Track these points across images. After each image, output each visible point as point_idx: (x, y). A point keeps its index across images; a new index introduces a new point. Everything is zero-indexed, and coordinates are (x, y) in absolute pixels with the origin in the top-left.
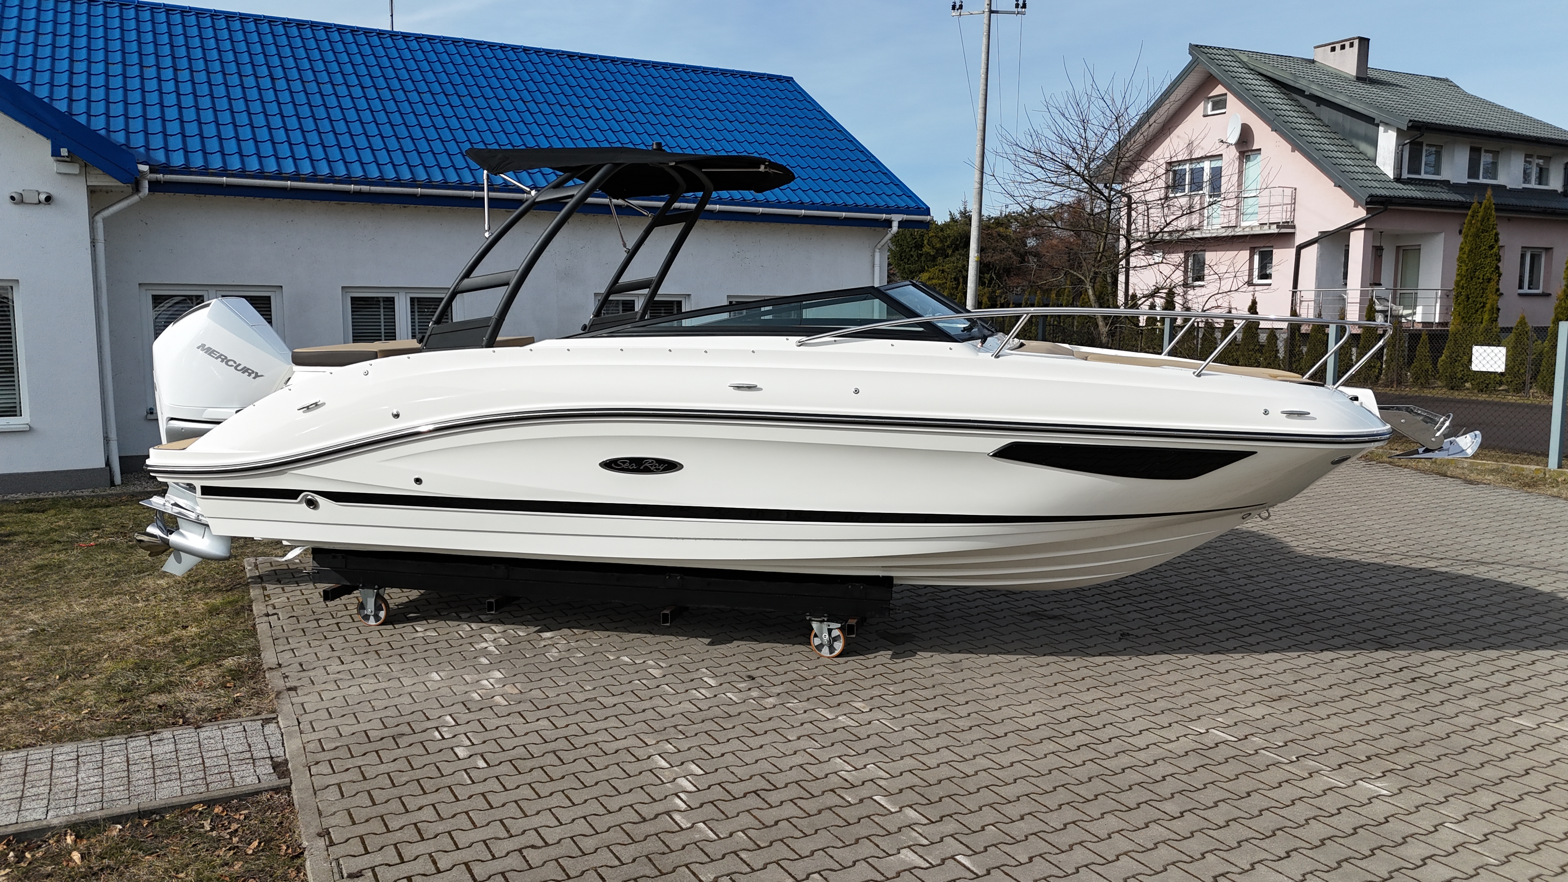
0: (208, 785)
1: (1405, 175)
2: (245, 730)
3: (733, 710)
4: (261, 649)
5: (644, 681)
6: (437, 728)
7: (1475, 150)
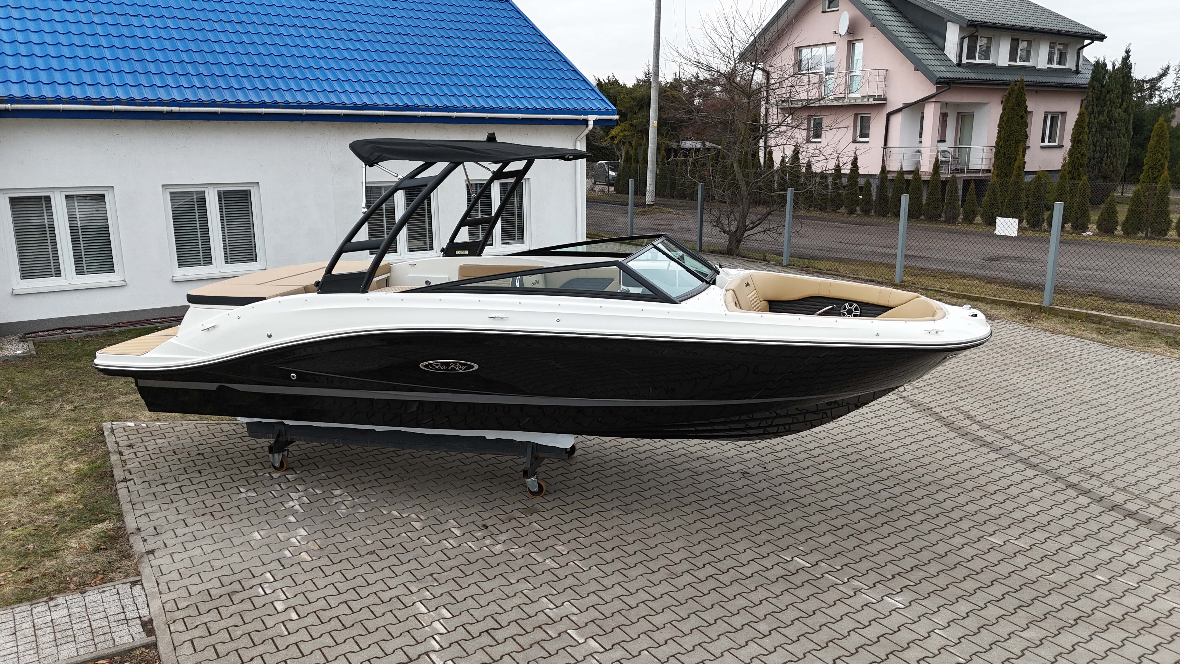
0: (96, 645)
1: (964, 61)
2: (118, 593)
3: (472, 557)
4: (124, 514)
5: (409, 534)
6: (260, 584)
7: (1015, 41)
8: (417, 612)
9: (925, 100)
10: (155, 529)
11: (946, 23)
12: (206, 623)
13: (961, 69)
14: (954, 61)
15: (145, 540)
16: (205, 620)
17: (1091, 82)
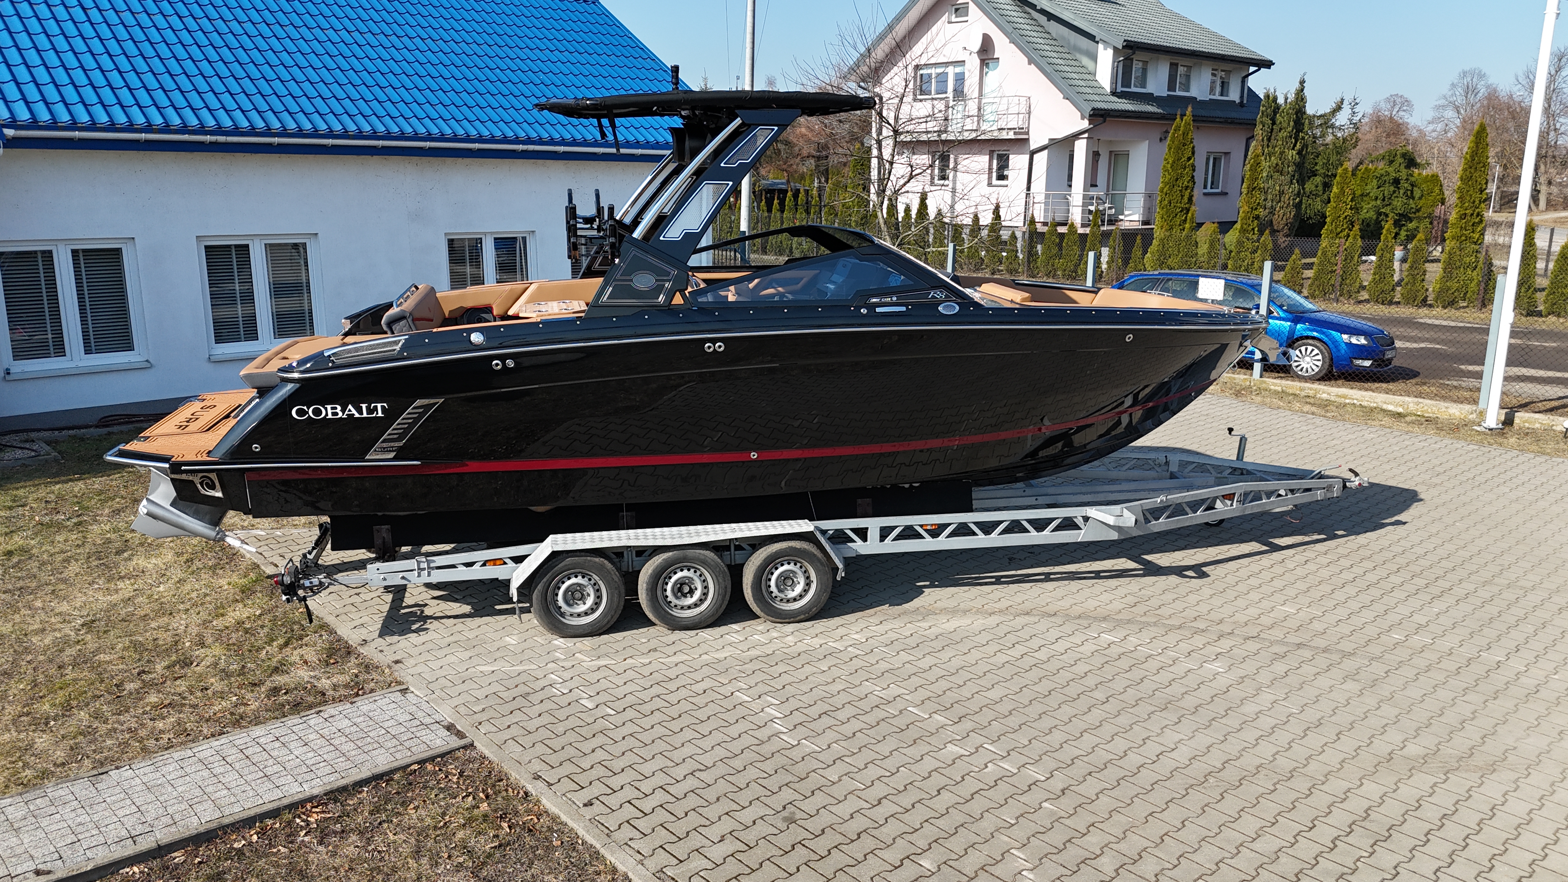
0: (408, 749)
1: (1119, 90)
2: (393, 702)
4: (332, 626)
6: (550, 685)
7: (1174, 66)
8: (741, 701)
9: (1076, 136)
10: (384, 639)
11: (1097, 42)
12: (516, 723)
13: (1115, 99)
14: (1108, 89)
15: (381, 651)
16: (514, 721)
17: (1261, 117)
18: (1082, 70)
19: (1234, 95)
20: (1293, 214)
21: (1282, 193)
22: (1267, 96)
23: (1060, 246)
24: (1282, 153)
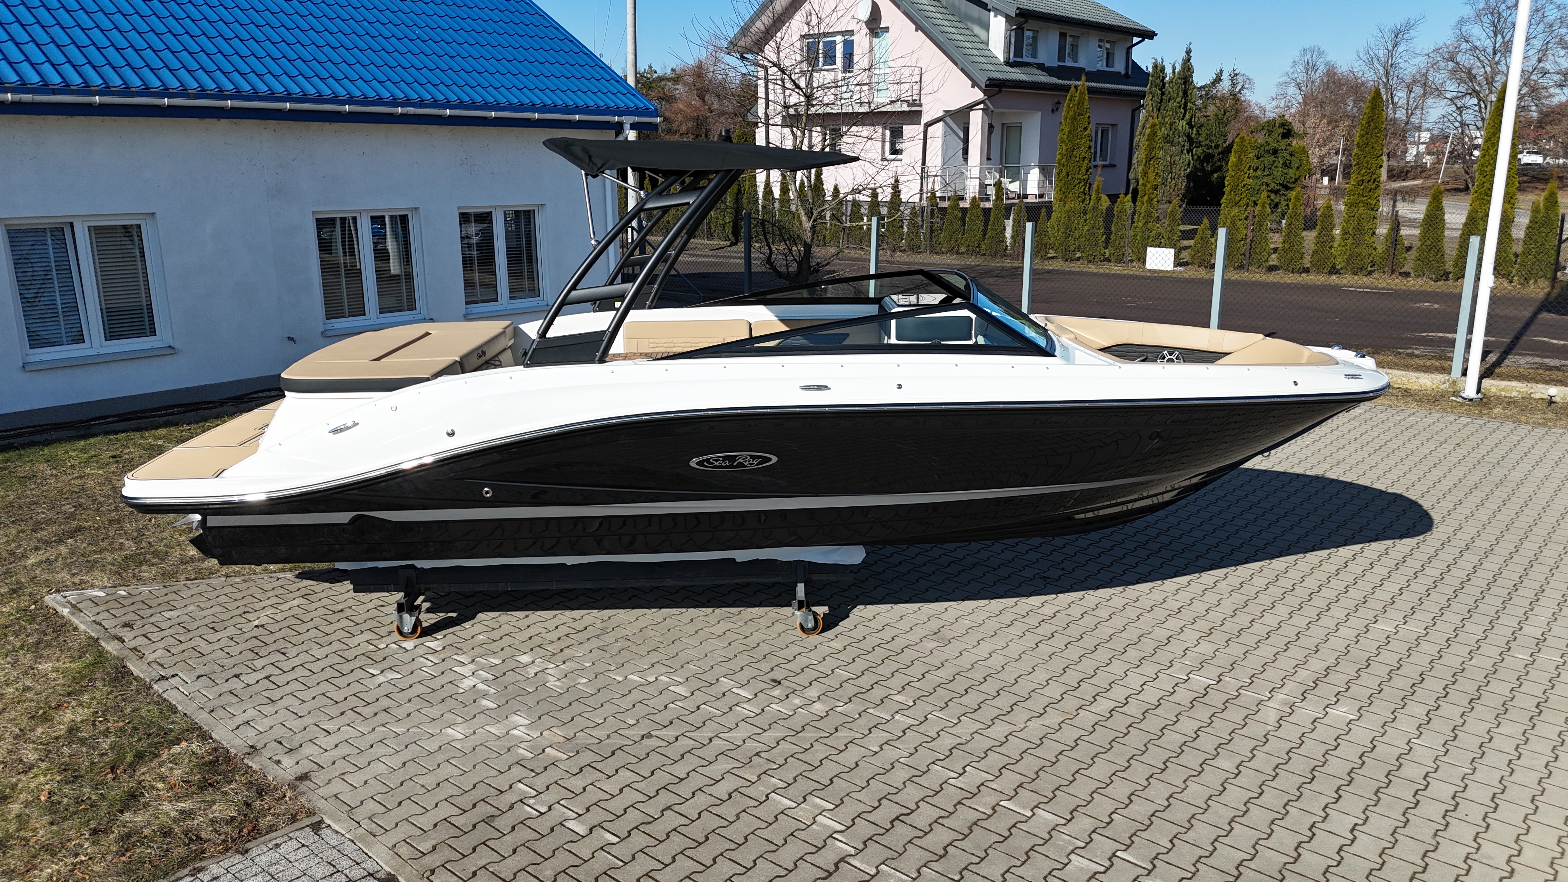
1: (1011, 59)
2: (304, 845)
3: (794, 725)
4: (205, 728)
5: (678, 703)
6: (521, 801)
7: (1063, 36)
8: (783, 808)
9: (971, 107)
10: (280, 743)
11: (989, 11)
12: (484, 867)
13: (1008, 69)
14: (1001, 58)
15: (278, 762)
16: (482, 862)
17: (1151, 87)
18: (975, 39)
19: (1119, 66)
20: (1184, 184)
21: (1172, 164)
22: (1155, 66)
23: (963, 219)
24: (1171, 124)
